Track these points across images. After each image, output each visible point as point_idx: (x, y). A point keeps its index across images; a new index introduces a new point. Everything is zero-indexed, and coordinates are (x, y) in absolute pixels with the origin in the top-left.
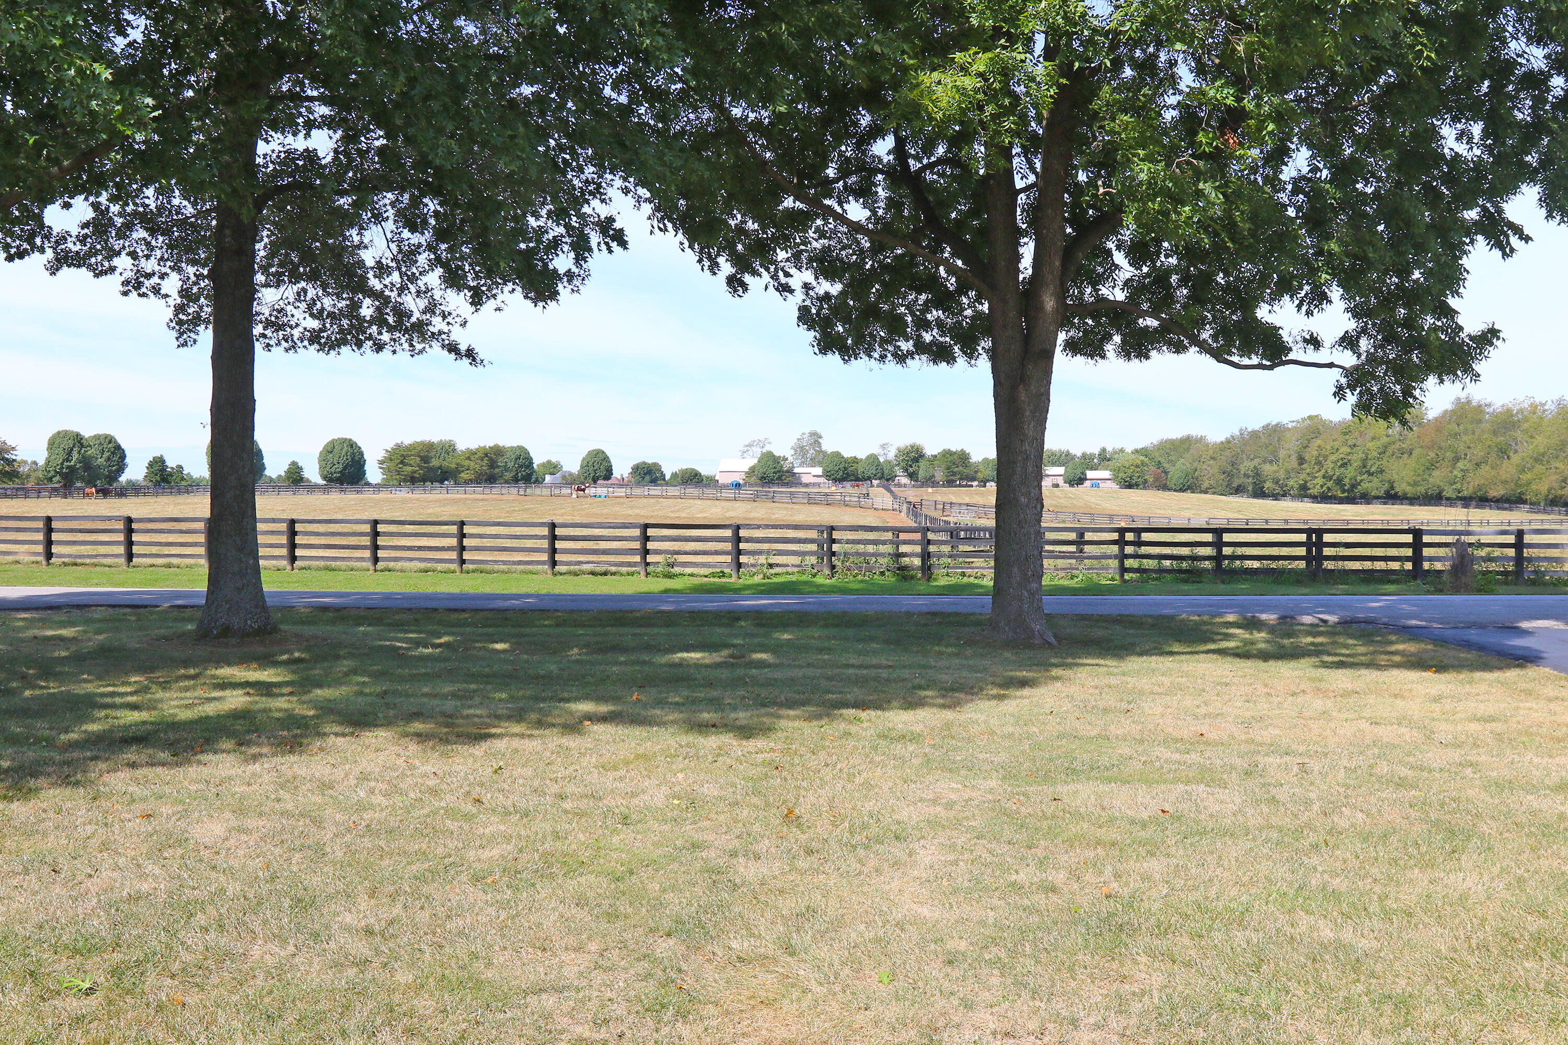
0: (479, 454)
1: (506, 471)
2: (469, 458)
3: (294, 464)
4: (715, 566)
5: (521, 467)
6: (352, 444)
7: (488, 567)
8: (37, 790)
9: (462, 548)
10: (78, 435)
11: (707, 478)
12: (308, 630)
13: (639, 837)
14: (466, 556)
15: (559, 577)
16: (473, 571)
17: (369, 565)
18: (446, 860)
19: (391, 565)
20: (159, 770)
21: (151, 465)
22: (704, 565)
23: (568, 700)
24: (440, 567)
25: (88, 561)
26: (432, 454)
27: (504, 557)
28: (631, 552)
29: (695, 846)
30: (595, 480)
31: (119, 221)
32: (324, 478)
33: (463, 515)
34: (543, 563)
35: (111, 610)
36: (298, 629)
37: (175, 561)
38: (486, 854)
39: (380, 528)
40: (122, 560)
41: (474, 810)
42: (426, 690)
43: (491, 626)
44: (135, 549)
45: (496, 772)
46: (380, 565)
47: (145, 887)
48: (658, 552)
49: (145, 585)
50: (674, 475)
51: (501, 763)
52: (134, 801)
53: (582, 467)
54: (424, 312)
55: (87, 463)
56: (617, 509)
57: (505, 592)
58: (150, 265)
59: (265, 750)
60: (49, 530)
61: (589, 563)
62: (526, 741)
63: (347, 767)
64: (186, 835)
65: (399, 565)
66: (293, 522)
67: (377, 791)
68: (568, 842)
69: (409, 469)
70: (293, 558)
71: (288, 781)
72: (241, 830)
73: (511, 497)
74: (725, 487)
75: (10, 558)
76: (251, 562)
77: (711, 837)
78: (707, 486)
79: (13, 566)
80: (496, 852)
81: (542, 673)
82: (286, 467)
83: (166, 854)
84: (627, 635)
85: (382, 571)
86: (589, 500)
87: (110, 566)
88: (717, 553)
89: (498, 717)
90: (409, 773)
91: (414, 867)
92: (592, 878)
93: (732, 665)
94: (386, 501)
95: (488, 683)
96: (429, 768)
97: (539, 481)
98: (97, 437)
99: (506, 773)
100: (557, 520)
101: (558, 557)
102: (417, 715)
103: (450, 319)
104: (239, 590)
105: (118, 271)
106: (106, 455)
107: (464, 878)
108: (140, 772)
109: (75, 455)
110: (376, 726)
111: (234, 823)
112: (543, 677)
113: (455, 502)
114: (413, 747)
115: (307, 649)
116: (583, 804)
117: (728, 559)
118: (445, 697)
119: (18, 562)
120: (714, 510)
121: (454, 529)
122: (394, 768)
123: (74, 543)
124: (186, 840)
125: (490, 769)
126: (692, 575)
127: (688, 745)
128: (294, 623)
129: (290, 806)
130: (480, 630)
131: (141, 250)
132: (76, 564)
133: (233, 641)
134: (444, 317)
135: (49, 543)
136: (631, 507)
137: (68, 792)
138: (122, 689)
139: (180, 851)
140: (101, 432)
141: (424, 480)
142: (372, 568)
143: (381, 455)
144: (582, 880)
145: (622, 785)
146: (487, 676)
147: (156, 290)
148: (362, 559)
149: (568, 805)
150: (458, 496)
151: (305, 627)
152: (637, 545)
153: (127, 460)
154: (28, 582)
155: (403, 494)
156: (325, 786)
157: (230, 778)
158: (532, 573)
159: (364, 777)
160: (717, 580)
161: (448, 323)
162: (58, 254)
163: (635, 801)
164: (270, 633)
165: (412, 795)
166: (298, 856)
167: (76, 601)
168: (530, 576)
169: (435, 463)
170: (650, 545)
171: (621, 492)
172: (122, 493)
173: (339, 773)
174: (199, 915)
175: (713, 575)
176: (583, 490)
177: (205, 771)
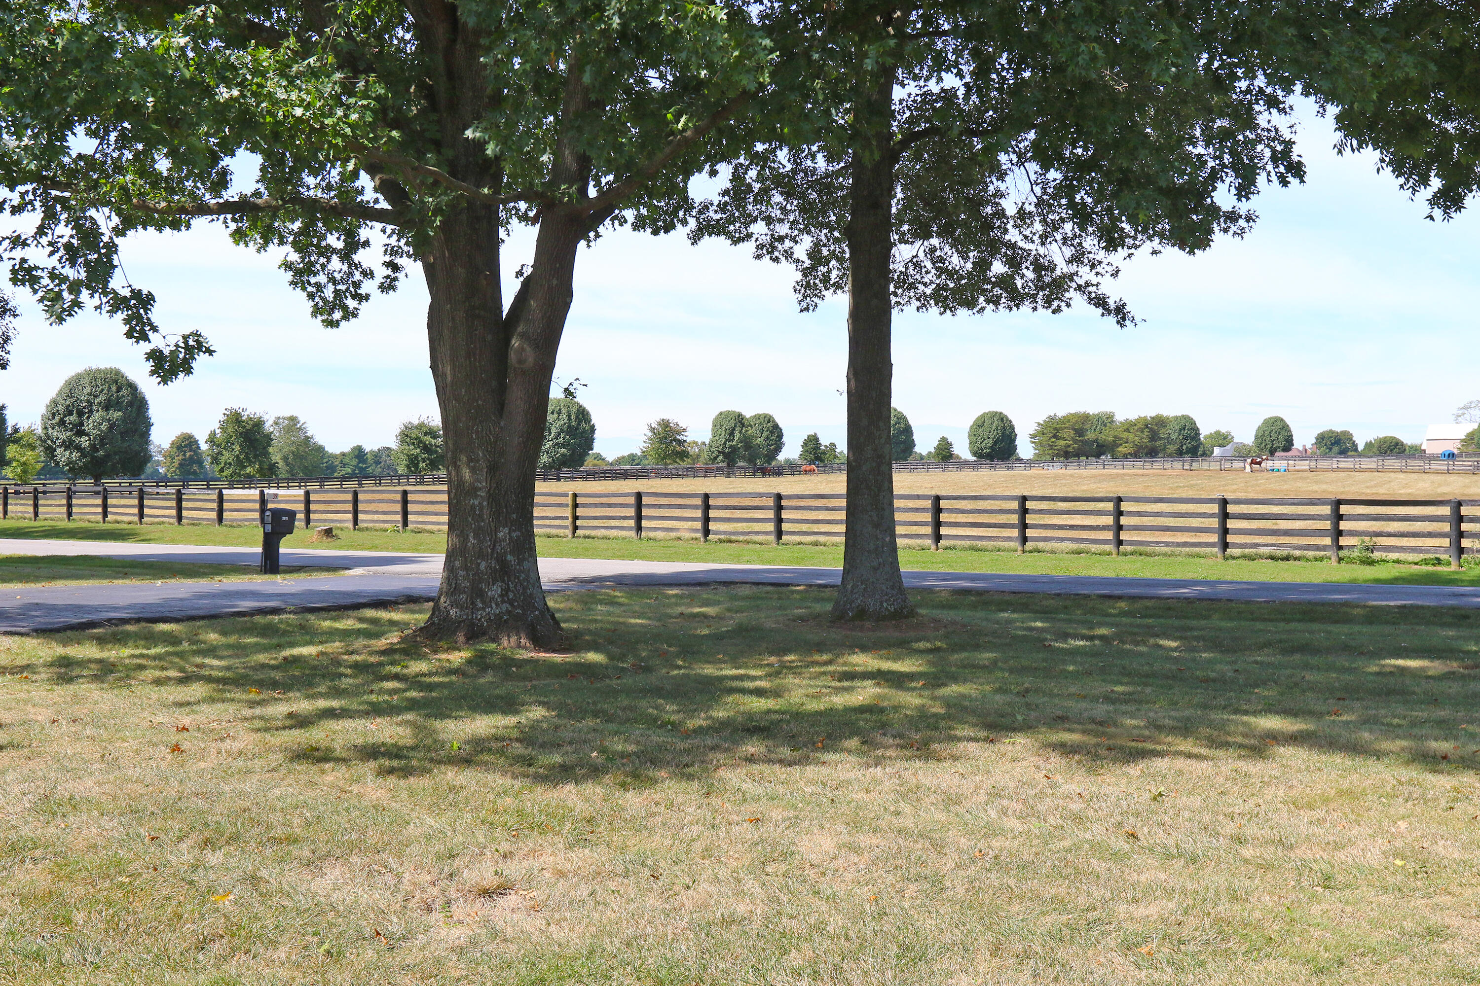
0: (1139, 425)
1: (1170, 443)
2: (1127, 430)
3: (944, 439)
4: (1428, 551)
5: (1186, 438)
6: (1002, 418)
7: (1148, 549)
8: (654, 781)
9: (1119, 528)
10: (740, 415)
11: (1411, 447)
12: (947, 615)
13: (1349, 909)
14: (1124, 536)
15: (1231, 562)
16: (1132, 554)
17: (1016, 545)
18: (1089, 915)
19: (1041, 545)
20: (777, 767)
21: (805, 444)
22: (1413, 550)
23: (1246, 713)
24: (1094, 548)
25: (741, 538)
26: (1087, 426)
27: (1167, 537)
28: (1320, 533)
29: (1434, 933)
30: (1272, 452)
31: (757, 186)
32: (975, 454)
33: (1121, 491)
34: (1212, 545)
35: (754, 588)
36: (937, 613)
37: (822, 539)
38: (1141, 911)
39: (1029, 505)
40: (772, 538)
41: (1127, 847)
42: (1073, 689)
43: (1151, 617)
44: (785, 527)
45: (1155, 799)
46: (1029, 545)
47: (742, 909)
48: (1352, 533)
49: (792, 563)
50: (1369, 445)
51: (1162, 789)
52: (745, 800)
53: (1256, 437)
54: (1070, 262)
55: (747, 443)
56: (1299, 484)
57: (1168, 577)
58: (783, 229)
59: (891, 753)
60: (707, 507)
61: (1267, 545)
62: (1193, 762)
63: (978, 778)
64: (793, 848)
65: (1049, 546)
66: (937, 499)
67: (1010, 813)
68: (1249, 906)
69: (1062, 443)
70: (938, 537)
71: (910, 790)
72: (854, 849)
73: (1175, 472)
74: (1434, 458)
75: (673, 534)
76: (887, 539)
77: (1455, 921)
78: (1412, 456)
79: (676, 542)
80: (1153, 910)
81: (1213, 675)
82: (936, 443)
83: (769, 869)
84: (1318, 632)
85: (1031, 552)
86: (1266, 475)
87: (761, 544)
88: (1430, 535)
89: (1160, 728)
90: (1050, 791)
91: (1048, 919)
92: (1284, 964)
93: (1463, 677)
94: (1038, 477)
95: (1146, 685)
96: (1073, 788)
97: (1207, 454)
98: (757, 417)
99: (1168, 801)
100: (1229, 496)
101: (1230, 539)
102: (1060, 721)
103: (1099, 269)
104: (875, 569)
105: (755, 236)
106: (766, 434)
107: (1111, 941)
108: (756, 768)
109: (737, 435)
110: (1014, 730)
111: (845, 838)
112: (1214, 680)
113: (1112, 477)
114: (1056, 761)
115: (946, 636)
116: (1269, 853)
117: (1446, 542)
118: (1095, 699)
119: (679, 539)
120: (1421, 485)
121: (1110, 506)
122: (1031, 785)
123: (728, 520)
124: (793, 853)
125: (1147, 796)
126: (1398, 562)
127: (1410, 782)
128: (934, 607)
129: (909, 823)
130: (1138, 621)
131: (776, 213)
132: (730, 541)
133: (868, 624)
134: (1093, 266)
135: (707, 520)
136: (1317, 482)
137: (683, 785)
138: (753, 673)
139: (783, 867)
140: (761, 412)
141: (1077, 455)
142: (1020, 548)
143: (1032, 428)
144: (1271, 965)
145: (1322, 831)
146: (1147, 676)
147: (788, 254)
148: (1009, 539)
149: (1248, 852)
150: (1115, 471)
151: (945, 612)
152: (1327, 525)
153: (784, 439)
154: (686, 558)
155: (1056, 470)
156: (951, 801)
157: (849, 782)
158: (1198, 556)
159: (996, 793)
160: (1430, 568)
161: (1097, 274)
162: (699, 223)
163: (1341, 855)
164: (906, 617)
165: (1051, 820)
166: (913, 887)
167: (725, 578)
168: (1197, 560)
169: (1090, 436)
170: (1344, 525)
171: (1304, 465)
172: (778, 472)
173: (967, 786)
174: (793, 953)
175: (1426, 562)
176: (1259, 463)
177: (824, 770)
